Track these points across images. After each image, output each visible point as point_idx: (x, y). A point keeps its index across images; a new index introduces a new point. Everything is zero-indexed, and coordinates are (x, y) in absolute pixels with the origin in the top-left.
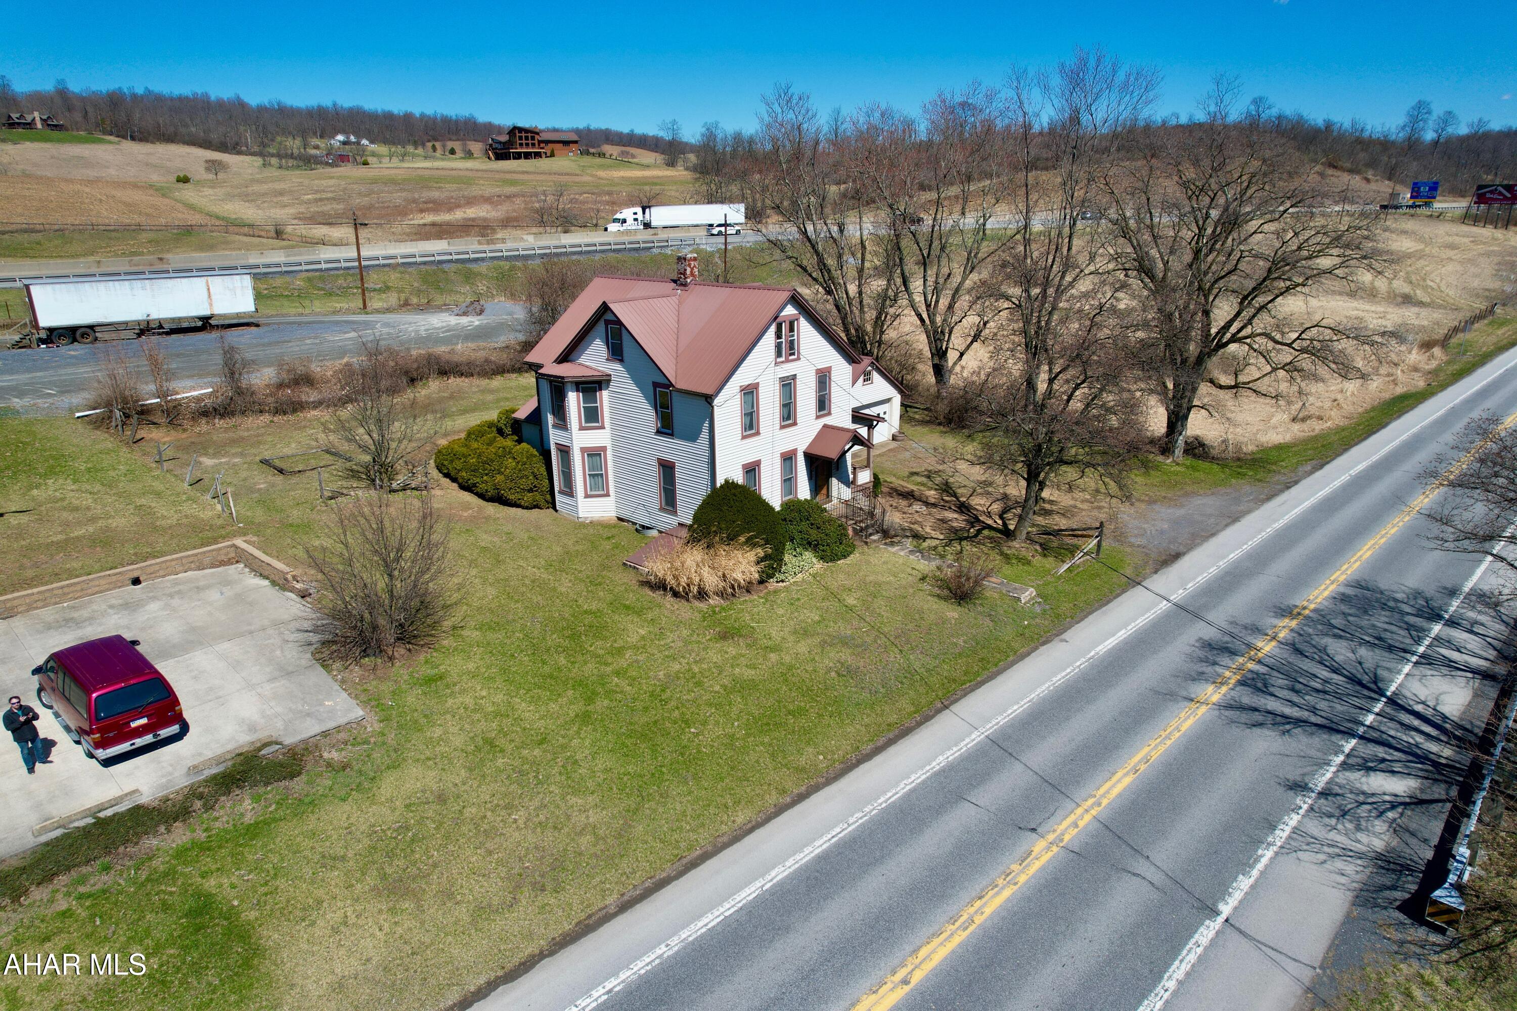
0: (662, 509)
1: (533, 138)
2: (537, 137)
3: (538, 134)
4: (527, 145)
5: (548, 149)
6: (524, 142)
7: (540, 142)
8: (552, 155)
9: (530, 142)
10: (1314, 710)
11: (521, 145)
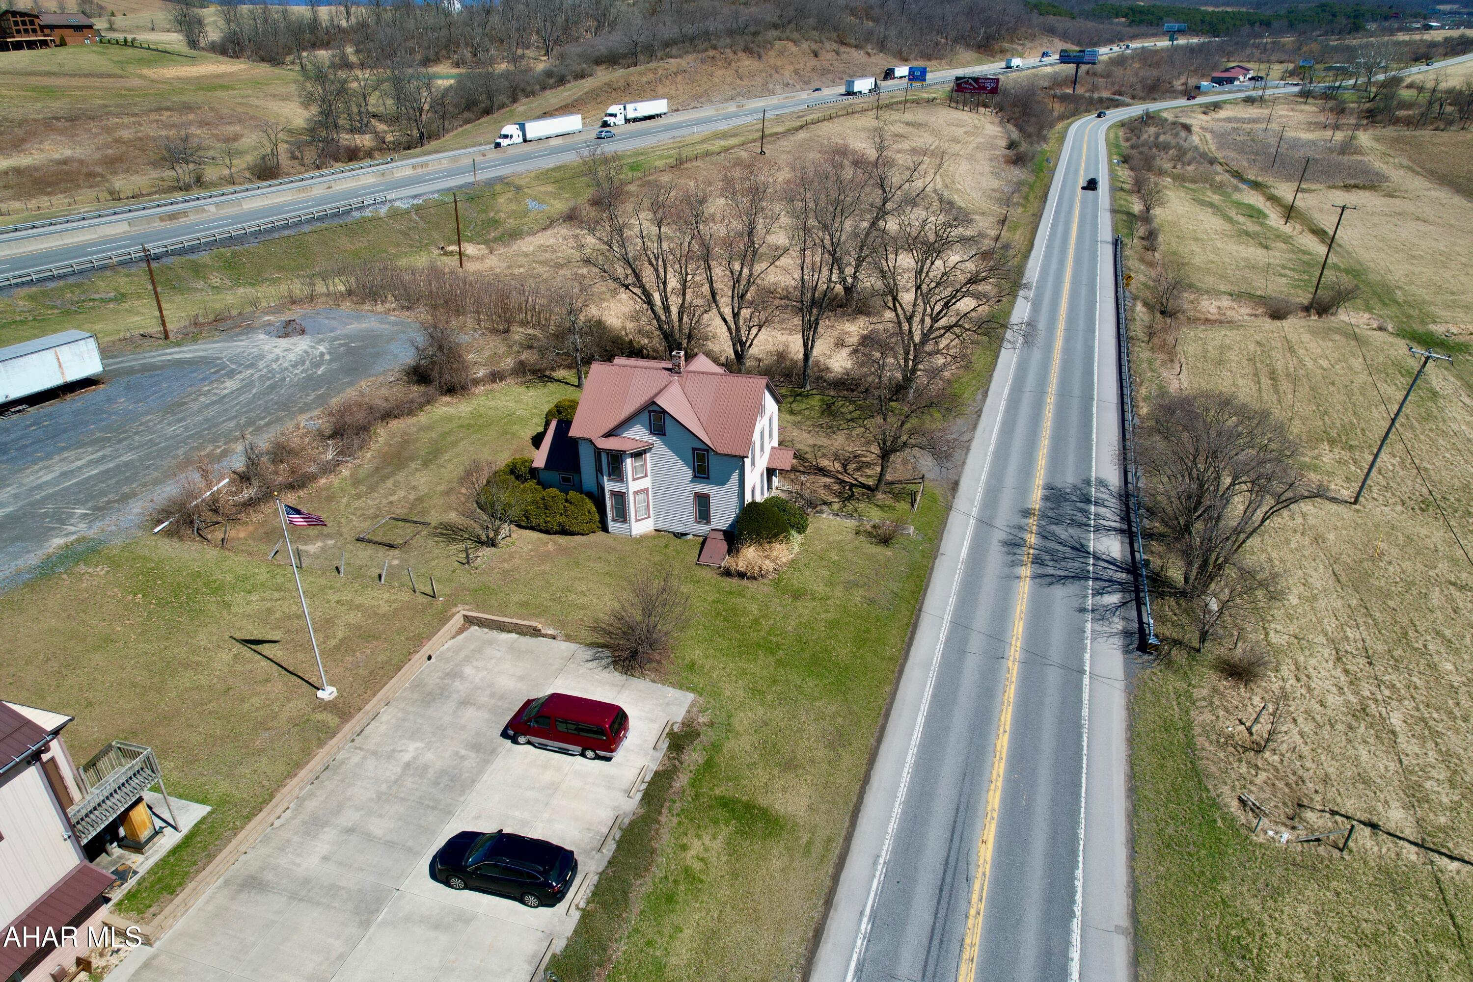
0: (696, 522)
1: (32, 23)
2: (36, 21)
3: (37, 17)
4: (26, 31)
5: (56, 36)
6: (21, 27)
7: (42, 28)
8: (63, 44)
9: (29, 27)
10: (1067, 569)
11: (18, 31)
